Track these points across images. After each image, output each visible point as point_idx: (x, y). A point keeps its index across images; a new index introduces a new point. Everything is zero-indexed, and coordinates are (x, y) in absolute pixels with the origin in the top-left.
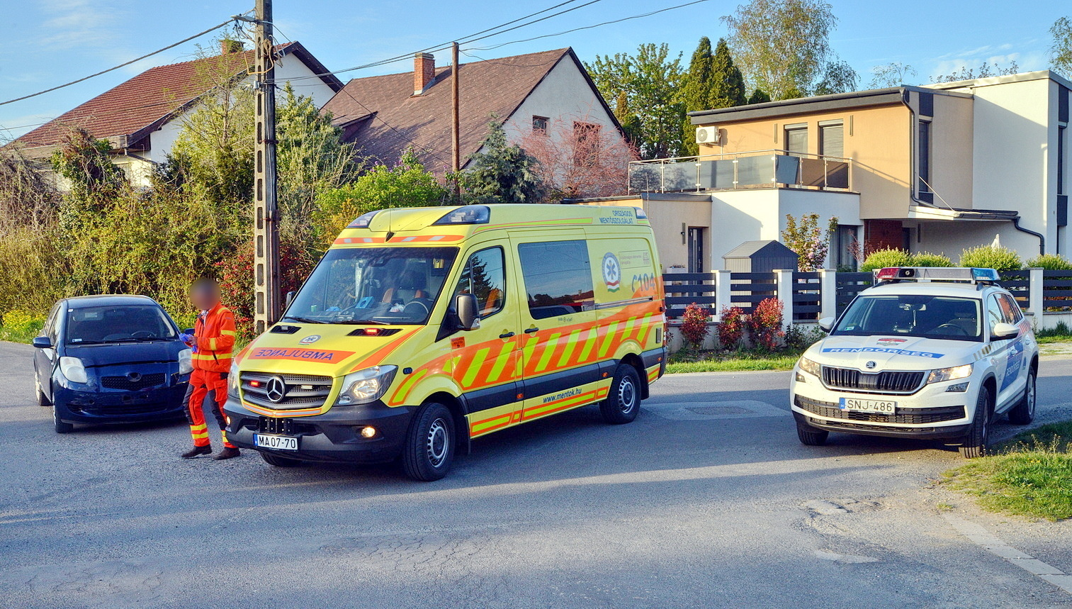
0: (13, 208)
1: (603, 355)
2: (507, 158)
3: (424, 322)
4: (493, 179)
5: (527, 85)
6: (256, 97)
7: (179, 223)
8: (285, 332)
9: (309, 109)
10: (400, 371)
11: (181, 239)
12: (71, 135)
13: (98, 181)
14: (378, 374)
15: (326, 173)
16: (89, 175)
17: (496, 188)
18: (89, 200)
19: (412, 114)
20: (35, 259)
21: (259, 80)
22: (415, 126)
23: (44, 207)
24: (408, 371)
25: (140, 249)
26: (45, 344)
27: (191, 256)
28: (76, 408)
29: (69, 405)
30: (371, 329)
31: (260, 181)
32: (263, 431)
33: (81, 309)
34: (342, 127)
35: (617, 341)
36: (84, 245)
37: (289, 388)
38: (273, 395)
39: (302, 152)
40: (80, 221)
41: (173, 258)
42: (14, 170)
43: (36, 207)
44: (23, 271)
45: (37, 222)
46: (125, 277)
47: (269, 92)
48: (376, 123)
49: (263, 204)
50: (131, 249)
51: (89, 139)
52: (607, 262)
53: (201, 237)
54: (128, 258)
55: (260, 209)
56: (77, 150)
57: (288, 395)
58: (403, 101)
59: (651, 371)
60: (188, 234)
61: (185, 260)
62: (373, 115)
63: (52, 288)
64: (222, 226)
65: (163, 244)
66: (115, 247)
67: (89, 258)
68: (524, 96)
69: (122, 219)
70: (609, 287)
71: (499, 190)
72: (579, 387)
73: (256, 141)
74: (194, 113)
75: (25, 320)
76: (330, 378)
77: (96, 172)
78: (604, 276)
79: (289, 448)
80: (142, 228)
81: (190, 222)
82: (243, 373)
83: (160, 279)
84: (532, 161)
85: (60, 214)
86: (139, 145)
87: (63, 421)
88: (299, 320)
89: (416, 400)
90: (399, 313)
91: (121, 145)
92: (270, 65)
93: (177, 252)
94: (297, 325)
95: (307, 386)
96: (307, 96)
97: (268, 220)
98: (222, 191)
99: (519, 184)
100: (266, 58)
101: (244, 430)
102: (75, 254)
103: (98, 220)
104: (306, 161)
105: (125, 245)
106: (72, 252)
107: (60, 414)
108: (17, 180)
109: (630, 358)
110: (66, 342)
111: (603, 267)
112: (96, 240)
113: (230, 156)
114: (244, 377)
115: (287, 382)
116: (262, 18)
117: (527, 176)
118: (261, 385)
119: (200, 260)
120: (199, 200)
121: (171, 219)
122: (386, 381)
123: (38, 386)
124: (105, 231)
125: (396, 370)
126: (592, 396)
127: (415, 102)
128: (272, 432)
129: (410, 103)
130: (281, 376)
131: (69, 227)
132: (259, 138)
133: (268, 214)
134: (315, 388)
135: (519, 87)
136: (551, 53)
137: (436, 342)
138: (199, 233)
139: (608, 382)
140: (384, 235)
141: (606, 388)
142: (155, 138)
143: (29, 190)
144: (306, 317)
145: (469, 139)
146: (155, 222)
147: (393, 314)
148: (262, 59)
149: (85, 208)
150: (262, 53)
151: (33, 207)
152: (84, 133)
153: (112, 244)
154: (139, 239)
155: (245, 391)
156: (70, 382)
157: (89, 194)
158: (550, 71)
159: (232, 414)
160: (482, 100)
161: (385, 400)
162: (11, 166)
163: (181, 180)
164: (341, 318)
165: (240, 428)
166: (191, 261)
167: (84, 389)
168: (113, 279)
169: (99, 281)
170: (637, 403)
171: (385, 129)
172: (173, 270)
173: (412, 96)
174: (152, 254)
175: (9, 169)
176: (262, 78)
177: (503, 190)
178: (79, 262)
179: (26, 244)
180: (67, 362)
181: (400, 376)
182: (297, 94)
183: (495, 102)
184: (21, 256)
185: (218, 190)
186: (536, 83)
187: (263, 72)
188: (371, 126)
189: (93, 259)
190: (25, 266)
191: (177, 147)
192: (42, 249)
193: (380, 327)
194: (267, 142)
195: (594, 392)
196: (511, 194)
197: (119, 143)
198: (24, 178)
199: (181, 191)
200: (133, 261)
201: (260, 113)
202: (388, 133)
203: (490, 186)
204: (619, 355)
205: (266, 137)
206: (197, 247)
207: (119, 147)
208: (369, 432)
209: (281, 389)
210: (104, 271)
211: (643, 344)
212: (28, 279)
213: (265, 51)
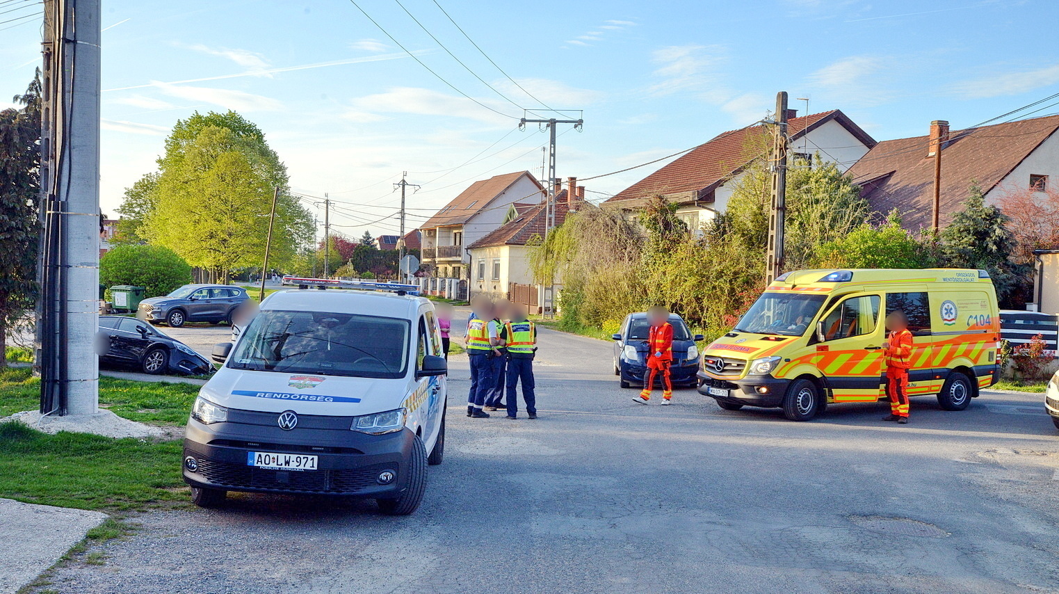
0: (613, 249)
1: (937, 365)
2: (983, 216)
3: (801, 336)
4: (969, 234)
5: (1027, 148)
6: (773, 177)
7: (720, 263)
8: (731, 336)
9: (833, 173)
10: (783, 360)
11: (720, 274)
12: (652, 199)
13: (667, 232)
14: (771, 360)
15: (838, 225)
16: (662, 228)
17: (971, 241)
18: (661, 245)
19: (924, 173)
20: (624, 285)
21: (775, 165)
22: (924, 184)
23: (632, 249)
24: (788, 360)
25: (692, 281)
26: (618, 338)
27: (727, 287)
28: (631, 374)
29: (628, 372)
30: (772, 337)
31: (772, 236)
32: (713, 386)
33: (638, 320)
34: (860, 186)
35: (949, 357)
36: (656, 277)
37: (726, 365)
38: (718, 368)
39: (820, 208)
40: (655, 260)
41: (714, 288)
42: (615, 223)
43: (628, 249)
44: (617, 293)
45: (627, 260)
46: (682, 300)
47: (782, 173)
48: (892, 181)
49: (773, 253)
50: (686, 281)
51: (664, 202)
52: (946, 306)
53: (735, 273)
54: (684, 287)
55: (771, 256)
56: (656, 210)
57: (725, 368)
58: (919, 161)
59: (983, 380)
60: (725, 271)
61: (722, 289)
62: (891, 174)
63: (634, 306)
64: (750, 266)
65: (708, 278)
66: (676, 278)
67: (659, 286)
68: (1022, 158)
69: (682, 259)
70: (946, 322)
71: (974, 242)
72: (913, 383)
73: (771, 208)
74: (741, 178)
75: (616, 327)
76: (745, 361)
77: (667, 225)
78: (942, 315)
79: (724, 395)
80: (694, 266)
81: (727, 263)
82: (706, 356)
83: (705, 303)
84: (1006, 219)
85: (642, 254)
86: (706, 198)
87: (625, 381)
88: (741, 331)
89: (792, 376)
90: (792, 330)
91: (693, 198)
92: (783, 155)
93: (717, 284)
94: (737, 333)
95: (734, 364)
96: (832, 161)
97: (776, 264)
98: (754, 240)
99: (992, 238)
100: (781, 149)
101: (705, 385)
102: (650, 283)
103: (666, 259)
104: (823, 216)
105: (683, 278)
106: (648, 282)
107: (623, 378)
108: (617, 231)
109: (962, 369)
110: (629, 337)
111: (941, 309)
112: (664, 273)
113: (761, 214)
114: (707, 358)
115: (725, 362)
116: (780, 120)
117: (998, 231)
118: (714, 362)
119: (732, 290)
120: (736, 246)
121: (714, 261)
122: (774, 364)
123: (615, 364)
124: (670, 267)
125: (780, 359)
126: (926, 389)
127: (928, 162)
128: (717, 387)
129: (924, 163)
130: (723, 358)
131: (647, 264)
132: (773, 206)
133: (776, 260)
134: (738, 365)
135: (1020, 149)
136: (1056, 118)
137: (807, 346)
138: (733, 270)
139: (942, 382)
140: (791, 286)
141: (939, 386)
142: (718, 191)
143: (624, 237)
144: (743, 330)
145: (965, 197)
146: (704, 262)
147: (789, 330)
148: (778, 150)
149: (658, 250)
150: (778, 146)
151: (626, 249)
152: (661, 198)
153: (673, 277)
154: (691, 273)
155: (707, 366)
156: (629, 360)
157: (662, 241)
158: (1050, 135)
159: (701, 378)
160: (985, 161)
161: (773, 374)
162: (613, 220)
163: (724, 232)
164: (761, 331)
165: (703, 384)
166: (726, 291)
167: (636, 364)
168: (673, 301)
169: (664, 302)
170: (968, 399)
171: (899, 187)
172: (714, 297)
173: (927, 157)
174: (700, 284)
175: (612, 222)
176: (778, 163)
177: (977, 242)
178: (653, 288)
179: (620, 274)
180: (628, 348)
181: (783, 363)
182: (824, 161)
183: (995, 163)
184: (616, 283)
185: (751, 239)
186: (1035, 146)
187: (778, 160)
188: (888, 183)
189: (662, 286)
190: (618, 290)
191: (731, 202)
192: (630, 278)
193: (777, 336)
194: (778, 209)
195: (928, 387)
196: (985, 245)
197: (691, 197)
198: (621, 229)
199: (723, 240)
200: (687, 289)
201: (774, 188)
202: (902, 189)
203: (966, 239)
204: (952, 365)
205: (778, 205)
206: (731, 281)
207: (691, 199)
208: (764, 390)
209: (721, 365)
210: (668, 296)
211: (975, 361)
212: (620, 299)
213: (780, 146)
